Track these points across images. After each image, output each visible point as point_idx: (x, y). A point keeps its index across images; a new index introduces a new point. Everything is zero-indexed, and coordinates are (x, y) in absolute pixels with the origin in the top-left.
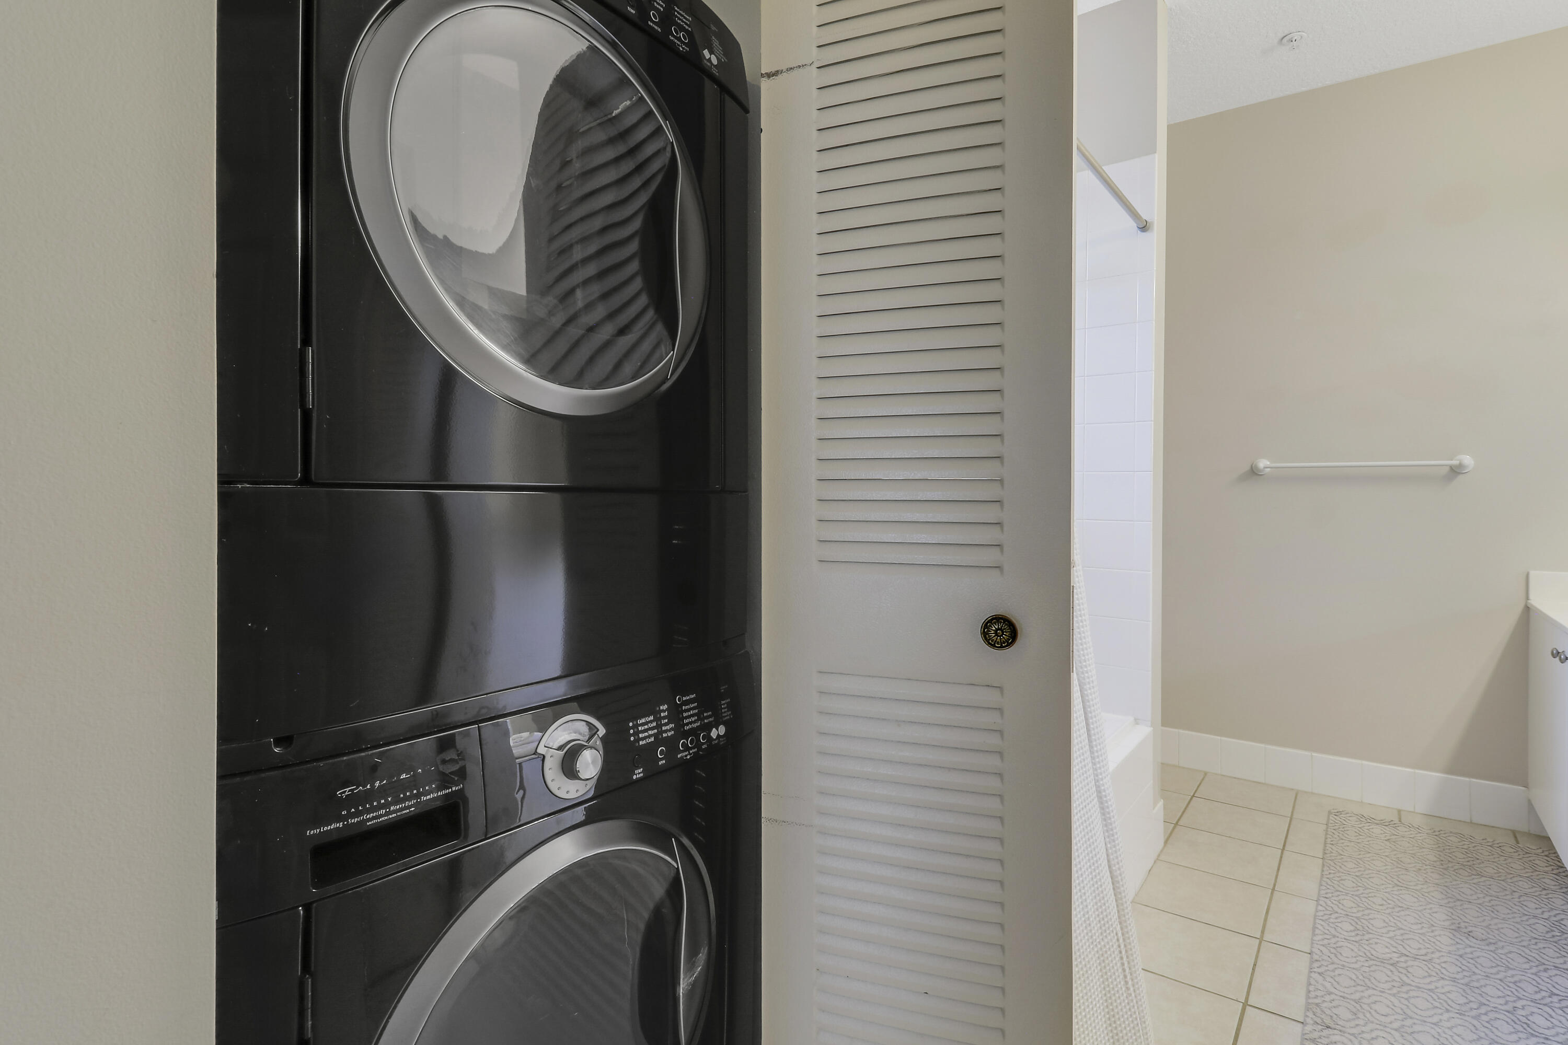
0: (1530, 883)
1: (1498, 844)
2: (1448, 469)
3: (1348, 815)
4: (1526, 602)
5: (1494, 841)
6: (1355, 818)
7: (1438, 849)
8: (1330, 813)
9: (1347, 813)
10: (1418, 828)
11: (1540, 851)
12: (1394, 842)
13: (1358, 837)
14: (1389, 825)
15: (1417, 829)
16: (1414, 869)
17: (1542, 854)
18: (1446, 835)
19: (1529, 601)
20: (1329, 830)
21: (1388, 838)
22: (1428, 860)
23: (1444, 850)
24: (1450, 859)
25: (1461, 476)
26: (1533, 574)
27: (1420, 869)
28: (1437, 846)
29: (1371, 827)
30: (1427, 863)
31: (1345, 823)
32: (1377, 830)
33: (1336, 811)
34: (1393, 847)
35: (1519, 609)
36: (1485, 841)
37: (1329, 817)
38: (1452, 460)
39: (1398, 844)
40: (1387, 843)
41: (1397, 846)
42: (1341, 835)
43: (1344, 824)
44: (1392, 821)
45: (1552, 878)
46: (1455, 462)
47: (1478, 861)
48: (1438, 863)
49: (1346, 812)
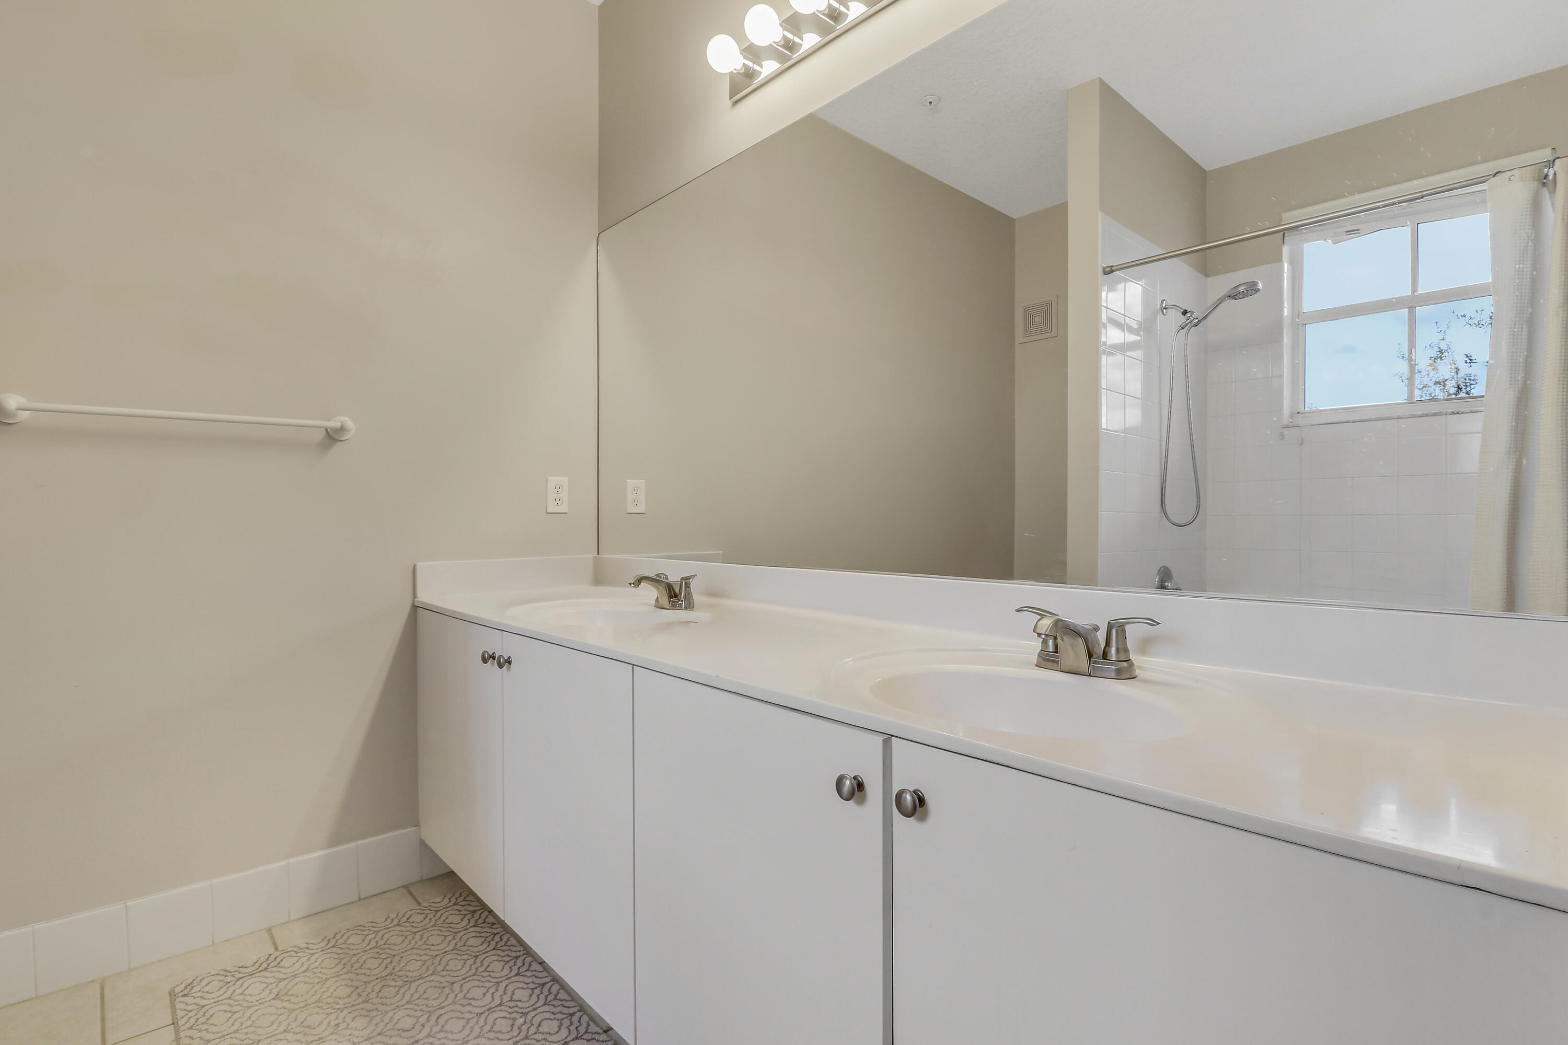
0: (459, 958)
1: (404, 916)
2: (322, 433)
3: (204, 983)
4: (414, 600)
5: (398, 914)
6: (215, 983)
7: (345, 970)
8: (172, 995)
9: (201, 981)
10: (307, 948)
11: (446, 901)
12: (286, 994)
13: (231, 1021)
14: (269, 964)
15: (307, 951)
16: (330, 1030)
17: (450, 904)
18: (345, 938)
19: (417, 599)
20: (182, 1035)
21: (275, 992)
22: (340, 998)
23: (352, 966)
24: (365, 979)
25: (338, 444)
26: (421, 566)
27: (337, 1025)
28: (341, 966)
29: (245, 986)
30: (341, 1006)
31: (203, 1002)
32: (255, 987)
33: (182, 987)
34: (287, 1005)
35: (407, 608)
36: (389, 921)
37: (173, 1006)
38: (329, 421)
39: (292, 995)
40: (278, 1003)
41: (293, 999)
42: (204, 1034)
43: (204, 1006)
44: (271, 955)
45: (474, 934)
46: (334, 424)
47: (397, 959)
48: (354, 996)
49: (198, 979)
